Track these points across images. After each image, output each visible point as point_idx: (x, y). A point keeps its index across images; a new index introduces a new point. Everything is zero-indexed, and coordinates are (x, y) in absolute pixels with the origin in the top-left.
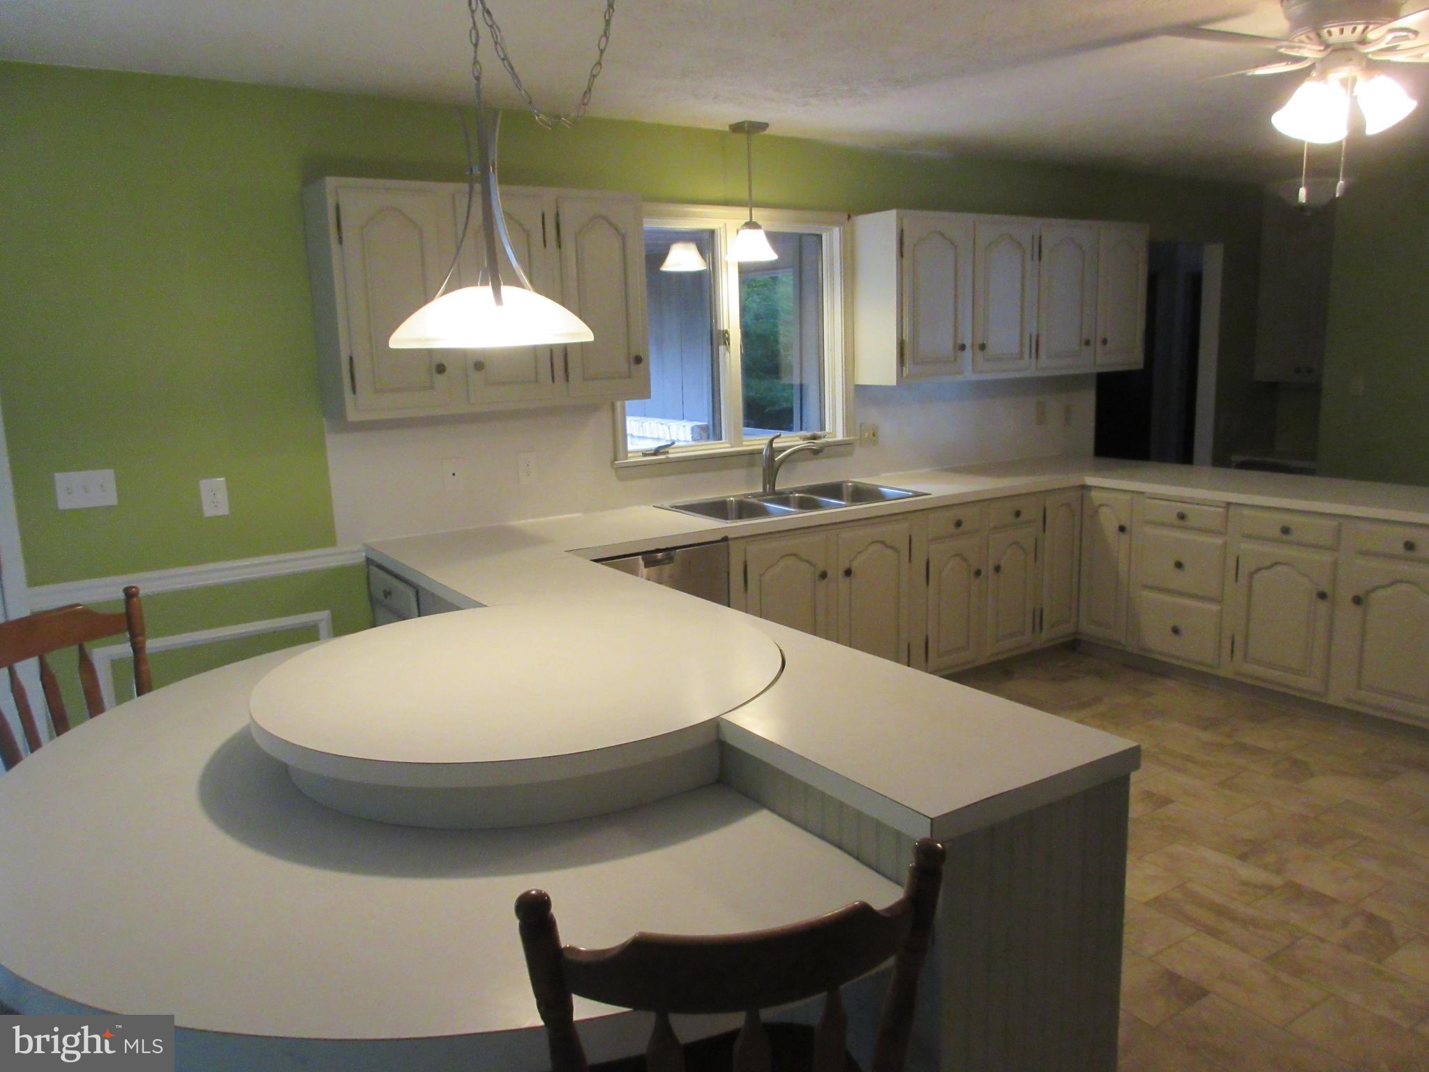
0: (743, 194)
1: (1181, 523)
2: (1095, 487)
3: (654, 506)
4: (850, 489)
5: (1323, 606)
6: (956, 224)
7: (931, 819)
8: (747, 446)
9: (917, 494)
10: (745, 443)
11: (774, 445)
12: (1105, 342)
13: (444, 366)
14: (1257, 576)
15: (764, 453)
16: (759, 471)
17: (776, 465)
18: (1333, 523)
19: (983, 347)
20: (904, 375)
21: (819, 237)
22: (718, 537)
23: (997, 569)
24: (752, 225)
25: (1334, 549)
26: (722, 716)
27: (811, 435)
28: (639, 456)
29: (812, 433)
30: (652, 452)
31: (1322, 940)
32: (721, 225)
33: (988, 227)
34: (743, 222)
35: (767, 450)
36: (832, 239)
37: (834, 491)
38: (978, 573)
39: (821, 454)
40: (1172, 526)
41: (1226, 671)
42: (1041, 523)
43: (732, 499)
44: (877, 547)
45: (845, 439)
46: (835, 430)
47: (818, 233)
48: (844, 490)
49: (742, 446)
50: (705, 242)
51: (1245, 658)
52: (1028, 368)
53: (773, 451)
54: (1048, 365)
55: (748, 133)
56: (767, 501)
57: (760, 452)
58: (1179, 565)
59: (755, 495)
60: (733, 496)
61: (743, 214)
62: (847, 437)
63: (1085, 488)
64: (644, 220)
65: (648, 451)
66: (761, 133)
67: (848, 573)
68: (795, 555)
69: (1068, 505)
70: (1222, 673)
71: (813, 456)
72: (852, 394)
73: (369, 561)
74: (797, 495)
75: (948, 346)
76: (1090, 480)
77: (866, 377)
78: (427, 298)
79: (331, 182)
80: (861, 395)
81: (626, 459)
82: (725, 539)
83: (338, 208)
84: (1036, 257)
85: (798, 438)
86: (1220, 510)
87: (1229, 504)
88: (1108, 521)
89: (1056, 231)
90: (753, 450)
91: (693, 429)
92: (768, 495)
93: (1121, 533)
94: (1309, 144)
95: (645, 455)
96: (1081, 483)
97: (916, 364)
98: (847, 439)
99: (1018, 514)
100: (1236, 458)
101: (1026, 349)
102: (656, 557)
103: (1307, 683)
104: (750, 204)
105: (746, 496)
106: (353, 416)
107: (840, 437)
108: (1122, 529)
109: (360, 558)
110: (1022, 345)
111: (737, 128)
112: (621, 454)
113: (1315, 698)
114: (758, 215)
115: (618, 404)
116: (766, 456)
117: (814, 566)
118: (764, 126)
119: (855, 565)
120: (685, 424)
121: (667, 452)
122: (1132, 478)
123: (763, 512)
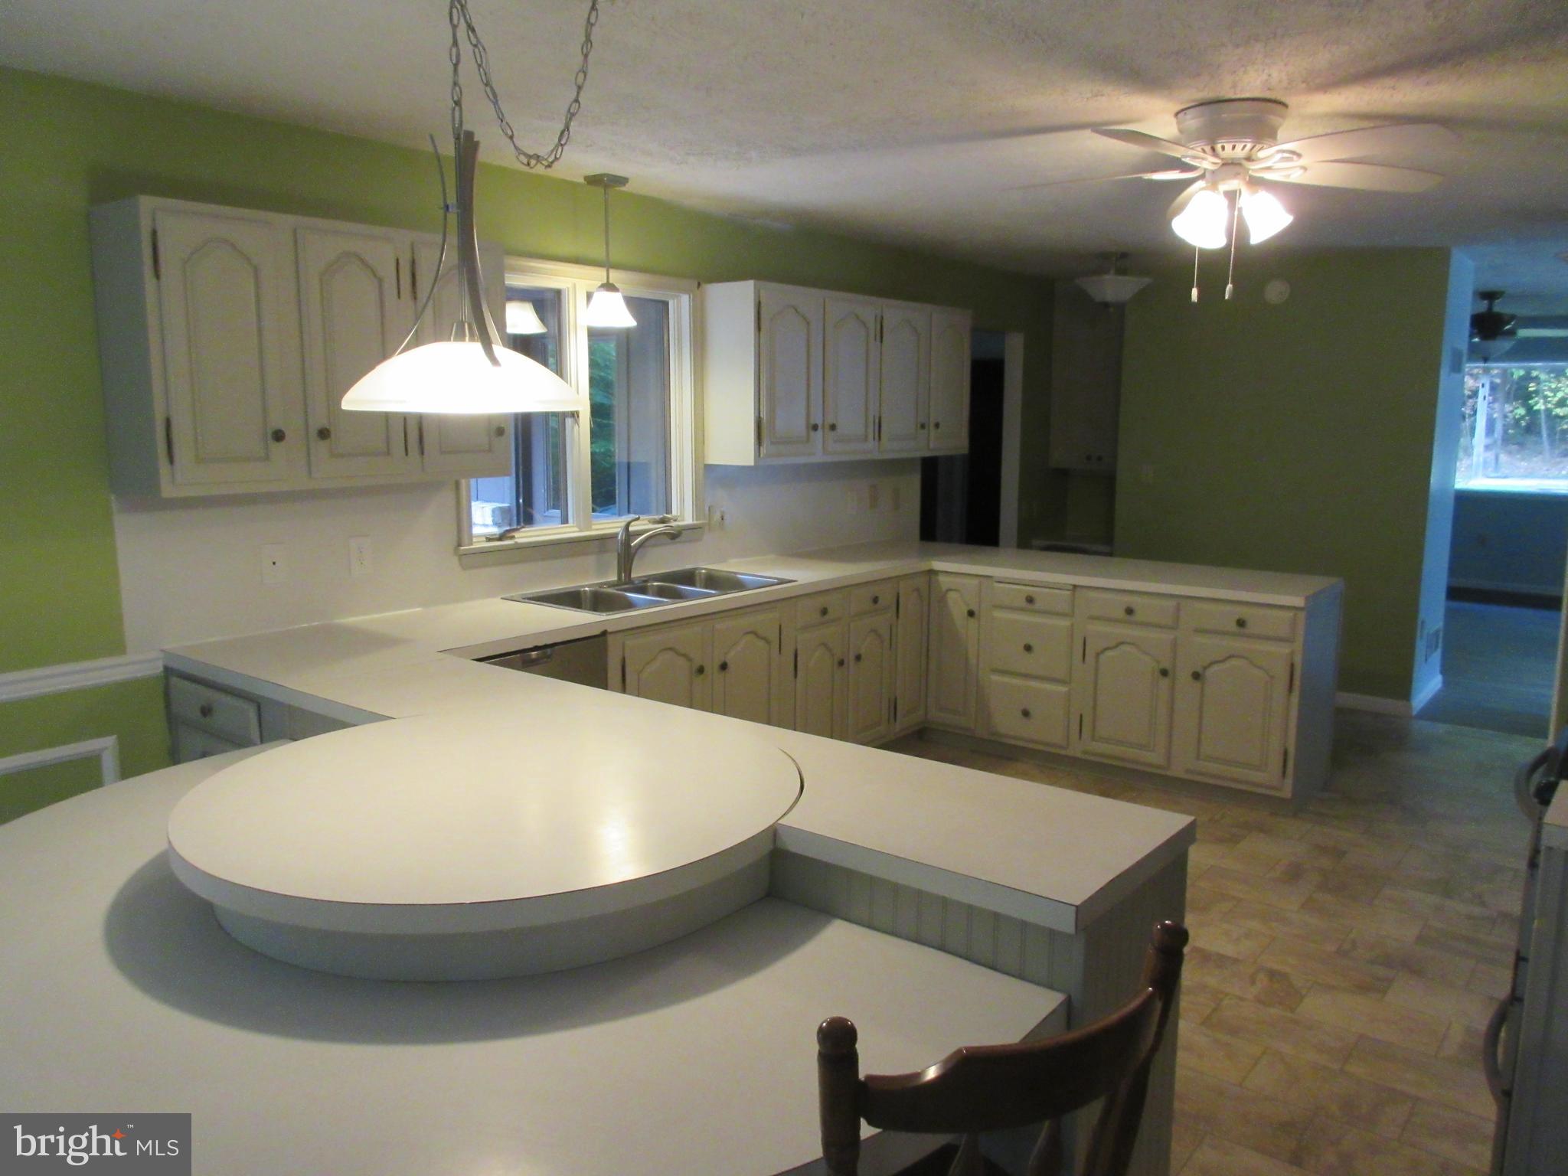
0: (599, 252)
1: (1030, 606)
2: (942, 572)
3: (502, 598)
4: (703, 576)
5: (1165, 683)
6: (808, 298)
7: (1077, 907)
8: (597, 530)
9: (782, 582)
10: (594, 527)
11: (631, 529)
12: (937, 425)
13: (284, 433)
14: (1102, 657)
15: (619, 538)
16: (612, 560)
17: (633, 551)
18: (1171, 604)
19: (833, 427)
20: (762, 456)
21: (666, 304)
22: (597, 632)
23: (858, 658)
24: (609, 287)
25: (1174, 627)
26: (780, 822)
27: (661, 519)
28: (483, 541)
29: (661, 516)
30: (497, 536)
31: (1241, 999)
32: (570, 285)
33: (839, 304)
34: (600, 284)
35: (622, 534)
36: (680, 308)
37: (688, 577)
38: (841, 663)
39: (677, 540)
40: (1022, 610)
41: (1076, 750)
42: (894, 609)
43: (587, 589)
44: (750, 637)
45: (695, 522)
46: (684, 512)
47: (663, 299)
48: (698, 578)
49: (591, 530)
50: (547, 303)
51: (1093, 738)
52: (870, 450)
53: (629, 535)
54: (892, 448)
55: (606, 187)
56: (626, 590)
57: (614, 536)
58: (1028, 648)
59: (611, 585)
60: (587, 586)
61: (599, 275)
62: (697, 520)
63: (932, 573)
64: (506, 275)
65: (492, 535)
66: (617, 189)
67: (724, 667)
68: (671, 649)
69: (917, 590)
70: (1070, 752)
71: (670, 541)
72: (701, 471)
73: (168, 670)
74: (655, 584)
75: (799, 425)
76: (938, 565)
77: (717, 456)
78: (384, 355)
79: (147, 203)
80: (712, 476)
81: (472, 544)
82: (604, 633)
83: (154, 233)
84: (878, 338)
85: (646, 522)
86: (1068, 593)
87: (1075, 586)
88: (957, 607)
89: (896, 312)
90: (604, 535)
91: (494, 511)
92: (626, 584)
93: (969, 618)
94: (1199, 248)
95: (489, 539)
96: (927, 568)
97: (772, 443)
98: (698, 522)
99: (875, 600)
100: (1035, 542)
101: (871, 431)
102: (530, 655)
103: (1154, 758)
104: (607, 265)
105: (601, 585)
106: (167, 491)
107: (688, 519)
108: (971, 614)
109: (158, 669)
110: (866, 426)
111: (594, 180)
112: (465, 539)
113: (1159, 771)
114: (616, 276)
115: (463, 482)
116: (622, 541)
117: (690, 660)
118: (622, 181)
119: (731, 658)
120: (482, 506)
121: (513, 537)
122: (975, 563)
123: (630, 605)
